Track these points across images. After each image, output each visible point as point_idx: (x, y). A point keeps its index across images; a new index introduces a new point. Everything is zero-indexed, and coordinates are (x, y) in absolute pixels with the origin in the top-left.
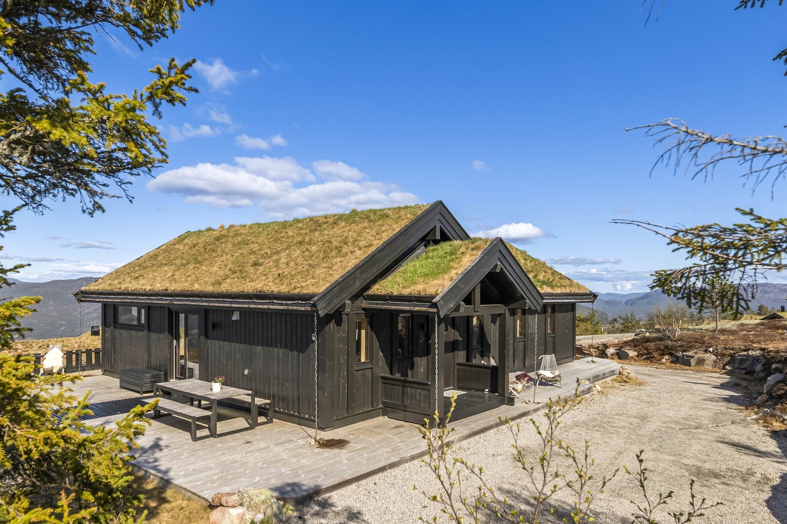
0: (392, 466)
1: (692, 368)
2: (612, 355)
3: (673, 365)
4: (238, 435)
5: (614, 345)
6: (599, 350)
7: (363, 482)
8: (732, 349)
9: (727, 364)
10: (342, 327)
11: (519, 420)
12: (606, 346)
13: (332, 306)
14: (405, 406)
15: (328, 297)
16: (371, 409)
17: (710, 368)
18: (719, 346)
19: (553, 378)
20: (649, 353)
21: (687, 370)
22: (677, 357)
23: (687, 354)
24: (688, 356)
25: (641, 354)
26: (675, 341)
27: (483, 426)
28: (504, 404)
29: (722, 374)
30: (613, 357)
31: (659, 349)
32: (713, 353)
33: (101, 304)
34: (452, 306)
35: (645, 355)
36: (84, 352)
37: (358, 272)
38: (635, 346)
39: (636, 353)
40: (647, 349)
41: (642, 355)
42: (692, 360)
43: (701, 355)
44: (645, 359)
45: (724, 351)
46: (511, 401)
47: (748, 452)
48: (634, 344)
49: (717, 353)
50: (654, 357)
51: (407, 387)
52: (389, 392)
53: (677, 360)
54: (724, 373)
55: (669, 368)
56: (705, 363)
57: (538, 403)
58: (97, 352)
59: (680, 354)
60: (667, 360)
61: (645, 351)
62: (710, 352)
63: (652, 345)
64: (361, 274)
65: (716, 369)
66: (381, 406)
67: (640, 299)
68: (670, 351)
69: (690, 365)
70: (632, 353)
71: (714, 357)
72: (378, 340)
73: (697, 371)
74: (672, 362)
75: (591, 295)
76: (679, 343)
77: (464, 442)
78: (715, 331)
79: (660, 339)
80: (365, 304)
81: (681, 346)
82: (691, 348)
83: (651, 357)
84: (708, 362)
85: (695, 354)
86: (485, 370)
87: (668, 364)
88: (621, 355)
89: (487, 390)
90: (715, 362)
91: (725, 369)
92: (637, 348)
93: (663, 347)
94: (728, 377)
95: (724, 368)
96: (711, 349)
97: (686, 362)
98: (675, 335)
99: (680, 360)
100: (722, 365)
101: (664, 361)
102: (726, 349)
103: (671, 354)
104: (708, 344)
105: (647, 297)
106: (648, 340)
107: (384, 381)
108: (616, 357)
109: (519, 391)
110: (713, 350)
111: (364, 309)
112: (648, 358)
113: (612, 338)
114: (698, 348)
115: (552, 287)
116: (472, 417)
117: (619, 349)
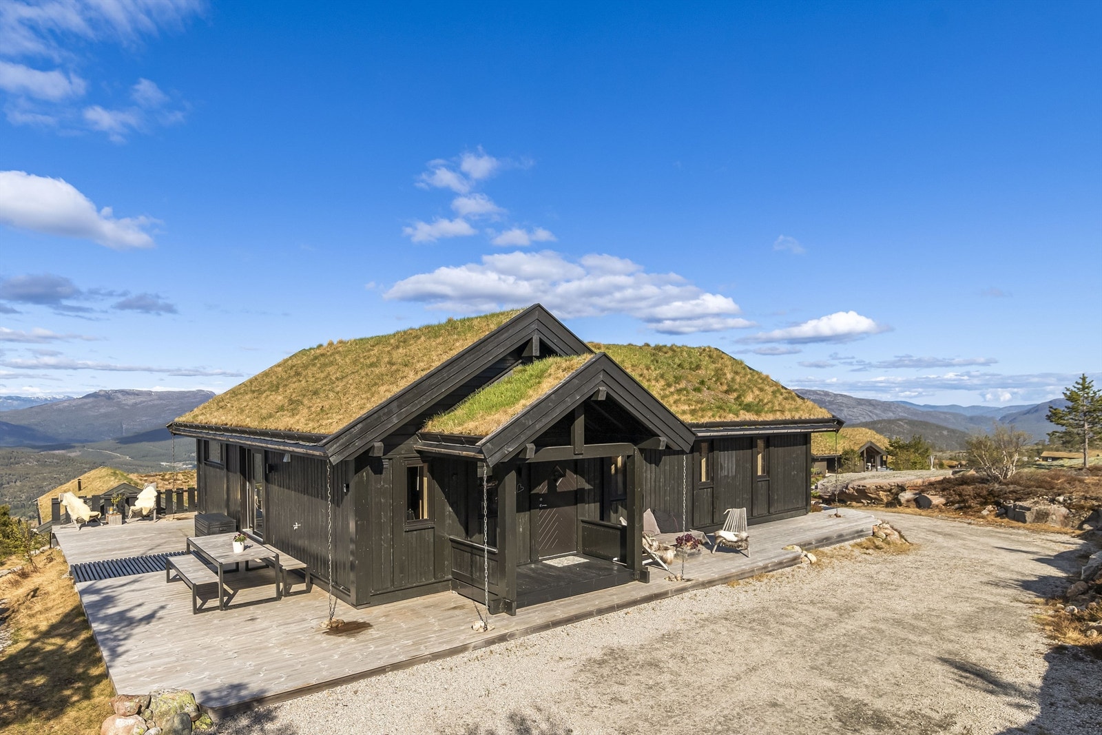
0: (396, 667)
1: (1028, 525)
2: (908, 501)
3: (998, 519)
4: (251, 607)
5: (914, 487)
6: (892, 493)
7: (338, 689)
8: (1096, 499)
9: (1087, 521)
10: (383, 476)
11: (646, 604)
12: (902, 488)
13: (351, 450)
14: (472, 580)
15: (343, 440)
16: (433, 580)
17: (1058, 527)
18: (1074, 494)
19: (736, 542)
20: (964, 501)
21: (1019, 528)
22: (1007, 509)
23: (1020, 503)
24: (1021, 507)
25: (951, 502)
26: (1007, 484)
27: (573, 613)
28: (634, 580)
29: (1074, 537)
30: (909, 504)
31: (979, 495)
32: (1064, 504)
33: (195, 439)
34: (511, 449)
35: (958, 502)
36: (186, 491)
37: (395, 404)
38: (943, 490)
39: (943, 500)
40: (960, 495)
41: (953, 503)
42: (1028, 514)
43: (1043, 506)
44: (956, 509)
45: (1082, 502)
46: (644, 577)
47: (979, 682)
48: (942, 486)
49: (1070, 504)
50: (970, 507)
51: (476, 555)
52: (459, 560)
53: (1006, 513)
54: (1078, 536)
55: (989, 524)
56: (1049, 519)
57: (688, 580)
58: (191, 491)
59: (1011, 504)
60: (990, 511)
61: (957, 497)
62: (1059, 503)
63: (969, 489)
64: (400, 407)
65: (1068, 528)
66: (450, 577)
67: (1025, 414)
68: (996, 499)
69: (1025, 521)
70: (937, 500)
71: (1064, 511)
72: (444, 492)
73: (1034, 531)
74: (997, 515)
75: (834, 421)
76: (1012, 487)
77: (534, 635)
78: (1080, 469)
79: (983, 481)
80: (420, 445)
81: (1013, 492)
82: (1028, 495)
83: (965, 507)
84: (1054, 517)
85: (1034, 505)
86: (614, 531)
87: (991, 518)
88: (921, 503)
89: (616, 559)
90: (1066, 517)
91: (1082, 529)
92: (945, 493)
93: (985, 493)
94: (1081, 542)
95: (1080, 528)
96: (1061, 499)
97: (1019, 517)
98: (1006, 475)
99: (1010, 513)
100: (1077, 523)
101: (985, 512)
102: (1086, 498)
103: (998, 504)
104: (1059, 489)
105: (1036, 411)
106: (964, 481)
107: (455, 545)
108: (913, 504)
109: (669, 560)
110: (1064, 500)
111: (419, 452)
112: (960, 508)
113: (913, 477)
114: (1041, 495)
115: (758, 413)
116: (572, 598)
117: (920, 494)
